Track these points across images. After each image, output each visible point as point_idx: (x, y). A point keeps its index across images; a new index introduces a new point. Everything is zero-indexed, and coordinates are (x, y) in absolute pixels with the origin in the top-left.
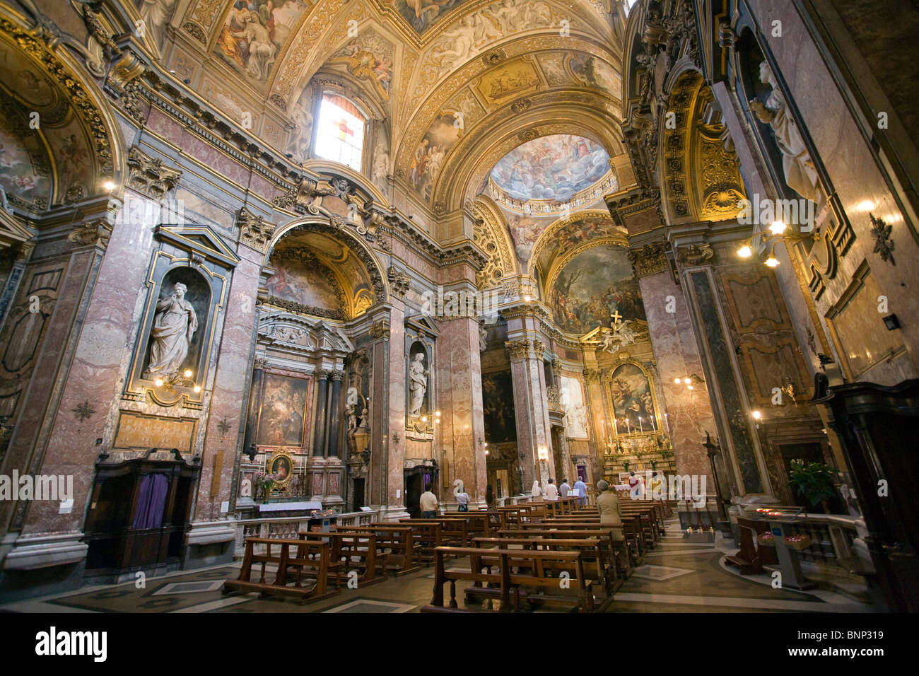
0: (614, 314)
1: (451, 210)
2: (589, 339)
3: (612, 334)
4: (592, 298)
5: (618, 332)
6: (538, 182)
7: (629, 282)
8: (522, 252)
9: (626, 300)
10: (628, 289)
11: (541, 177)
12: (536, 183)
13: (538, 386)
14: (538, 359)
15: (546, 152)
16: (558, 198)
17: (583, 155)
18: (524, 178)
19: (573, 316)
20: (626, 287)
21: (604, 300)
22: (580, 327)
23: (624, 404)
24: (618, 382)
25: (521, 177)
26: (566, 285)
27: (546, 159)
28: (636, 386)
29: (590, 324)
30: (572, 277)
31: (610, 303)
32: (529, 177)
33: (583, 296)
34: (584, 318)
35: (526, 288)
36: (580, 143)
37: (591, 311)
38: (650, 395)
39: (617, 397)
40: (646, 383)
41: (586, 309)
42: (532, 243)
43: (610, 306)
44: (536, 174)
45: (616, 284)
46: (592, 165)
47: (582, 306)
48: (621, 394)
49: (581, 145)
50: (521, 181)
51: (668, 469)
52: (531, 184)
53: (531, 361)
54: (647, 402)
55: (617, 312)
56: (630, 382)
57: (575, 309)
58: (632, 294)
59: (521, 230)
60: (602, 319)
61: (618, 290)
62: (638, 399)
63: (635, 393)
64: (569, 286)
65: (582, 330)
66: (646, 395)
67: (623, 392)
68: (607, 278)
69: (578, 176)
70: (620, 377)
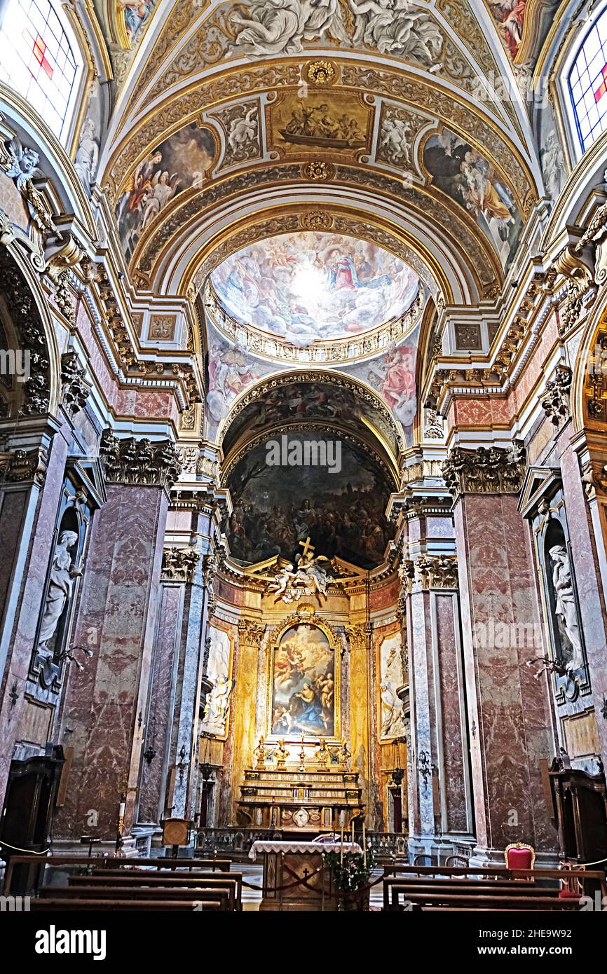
0: (304, 541)
1: (163, 293)
2: (257, 573)
3: (294, 571)
4: (275, 508)
5: (303, 570)
6: (264, 302)
7: (336, 498)
8: (215, 403)
9: (325, 524)
10: (332, 509)
11: (271, 296)
12: (261, 303)
13: (197, 633)
14: (204, 588)
15: (288, 260)
16: (291, 337)
17: (343, 286)
18: (247, 287)
19: (240, 530)
20: (330, 505)
21: (291, 516)
22: (248, 549)
23: (289, 687)
24: (287, 649)
25: (242, 285)
26: (243, 478)
27: (285, 271)
28: (315, 661)
29: (264, 548)
30: (255, 468)
31: (300, 524)
32: (254, 288)
33: (262, 501)
34: (257, 536)
35: (210, 465)
36: (341, 267)
37: (269, 529)
38: (333, 679)
39: (281, 674)
40: (330, 658)
41: (262, 523)
42: (233, 395)
43: (299, 528)
44: (264, 289)
45: (317, 496)
46: (353, 307)
47: (257, 517)
48: (288, 671)
49: (343, 271)
50: (241, 289)
51: (343, 802)
52: (254, 300)
53: (194, 588)
54: (325, 689)
55: (309, 539)
56: (305, 654)
57: (246, 518)
58: (336, 517)
59: (225, 367)
60: (283, 545)
61: (316, 507)
62: (314, 683)
63: (310, 672)
64: (246, 480)
65: (250, 554)
66: (325, 678)
67: (292, 667)
68: (306, 484)
69: (329, 314)
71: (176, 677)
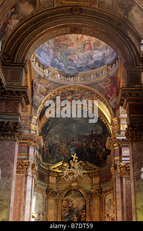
0: (74, 155)
1: (15, 62)
2: (54, 168)
3: (70, 168)
4: (61, 141)
5: (73, 167)
6: (56, 57)
7: (87, 136)
8: (36, 100)
9: (82, 148)
10: (85, 141)
11: (59, 54)
12: (54, 58)
13: (30, 195)
14: (33, 177)
15: (65, 39)
16: (67, 72)
17: (88, 50)
18: (48, 51)
19: (47, 151)
20: (84, 139)
22: (50, 159)
23: (68, 215)
24: (67, 200)
25: (46, 50)
26: (48, 129)
27: (64, 44)
28: (79, 205)
29: (57, 158)
30: (53, 124)
31: (71, 147)
32: (51, 51)
33: (56, 138)
34: (54, 153)
35: (34, 126)
36: (87, 42)
37: (59, 150)
38: (85, 212)
39: (65, 210)
40: (84, 204)
41: (56, 147)
42: (43, 96)
43: (71, 149)
44: (55, 52)
45: (79, 136)
46: (92, 59)
47: (54, 145)
48: (67, 209)
49: (88, 43)
50: (46, 52)
52: (51, 56)
53: (28, 177)
54: (83, 216)
55: (75, 154)
56: (74, 202)
57: (49, 146)
58: (87, 145)
59: (40, 85)
60: (64, 157)
61: (78, 140)
62: (78, 214)
63: (76, 209)
64: (49, 130)
65: (51, 161)
66: (82, 212)
67: (69, 207)
68: (74, 131)
69: (82, 62)
70: (69, 197)
71: (22, 213)
